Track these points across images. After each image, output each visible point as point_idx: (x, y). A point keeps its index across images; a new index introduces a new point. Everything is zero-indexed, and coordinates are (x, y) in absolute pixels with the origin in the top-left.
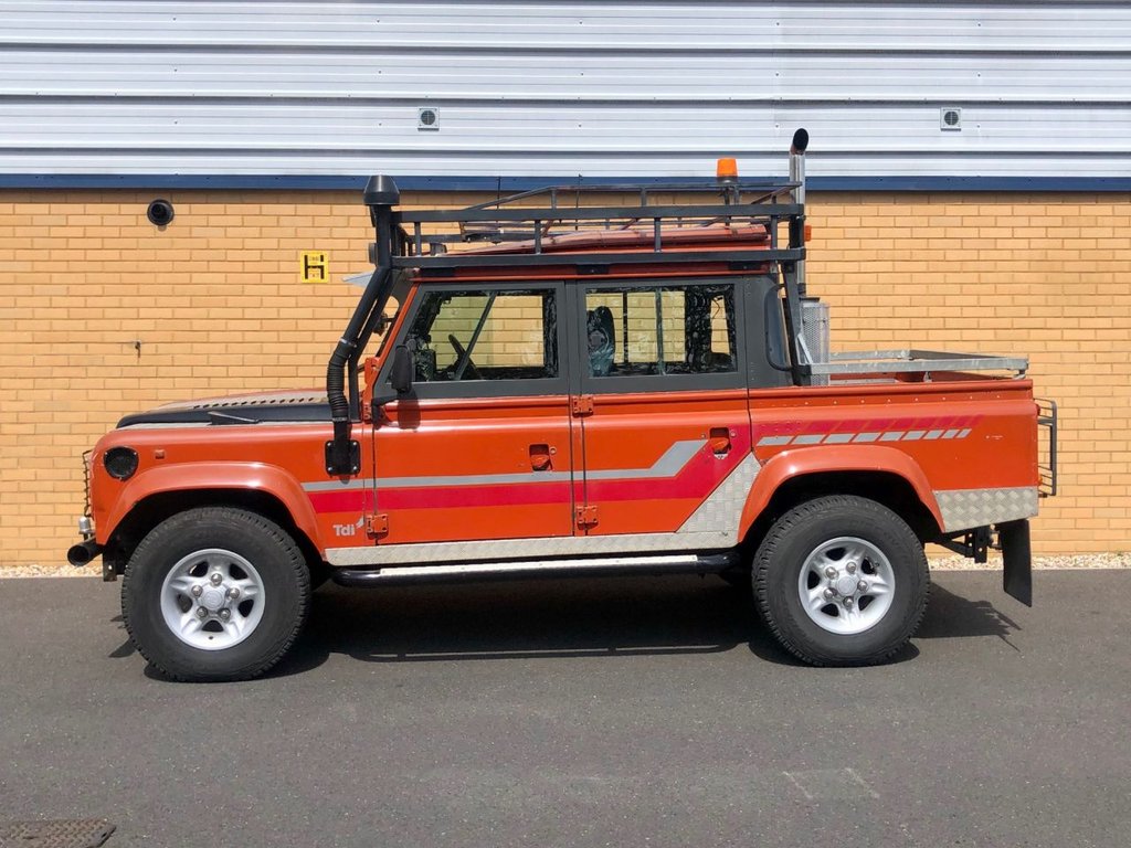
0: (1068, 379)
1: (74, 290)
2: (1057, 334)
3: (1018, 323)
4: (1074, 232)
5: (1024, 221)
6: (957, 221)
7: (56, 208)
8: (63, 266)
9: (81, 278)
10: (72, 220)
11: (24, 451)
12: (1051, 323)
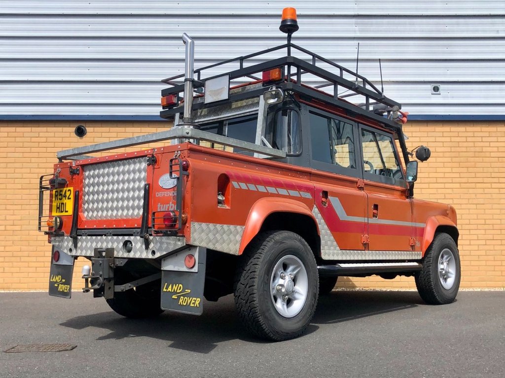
0: (495, 206)
1: (41, 165)
2: (489, 185)
3: (470, 180)
4: (495, 139)
5: (471, 134)
6: (441, 134)
7: (34, 129)
8: (36, 155)
9: (44, 160)
10: (41, 135)
11: (16, 238)
12: (486, 180)
